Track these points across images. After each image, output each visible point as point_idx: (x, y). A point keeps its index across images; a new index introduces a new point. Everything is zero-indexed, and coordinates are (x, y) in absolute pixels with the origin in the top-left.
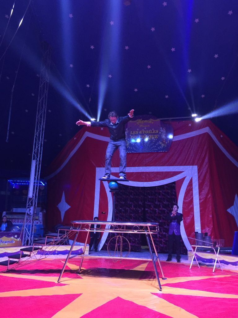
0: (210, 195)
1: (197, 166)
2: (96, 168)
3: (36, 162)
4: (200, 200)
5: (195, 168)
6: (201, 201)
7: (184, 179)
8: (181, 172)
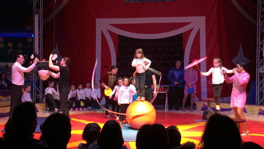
0: (217, 47)
1: (205, 17)
3: (39, 16)
4: (207, 51)
5: (203, 18)
6: (208, 53)
7: (191, 30)
8: (189, 23)
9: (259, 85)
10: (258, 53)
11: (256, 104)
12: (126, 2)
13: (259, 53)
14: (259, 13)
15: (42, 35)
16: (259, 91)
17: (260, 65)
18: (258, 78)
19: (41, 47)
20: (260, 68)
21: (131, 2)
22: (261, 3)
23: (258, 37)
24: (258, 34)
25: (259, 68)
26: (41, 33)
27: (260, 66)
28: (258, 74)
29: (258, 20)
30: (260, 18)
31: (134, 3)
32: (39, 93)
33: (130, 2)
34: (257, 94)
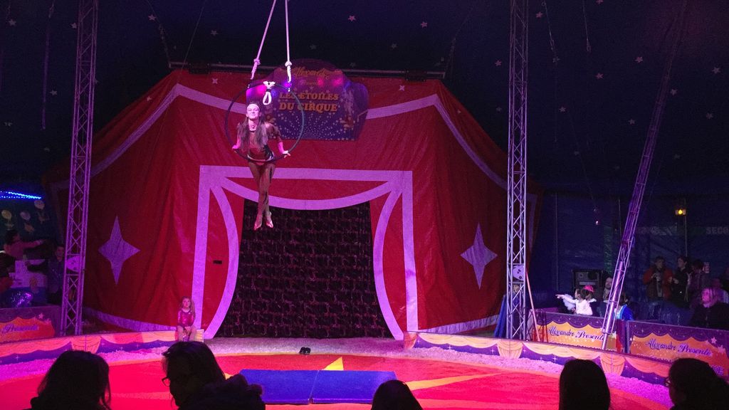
1: (411, 172)
2: (201, 167)
8: (382, 183)
9: (512, 300)
10: (510, 240)
11: (508, 337)
13: (512, 239)
14: (511, 166)
16: (512, 311)
17: (514, 262)
18: (509, 288)
20: (514, 268)
22: (515, 148)
23: (510, 210)
24: (510, 205)
25: (512, 268)
27: (514, 265)
28: (510, 281)
29: (510, 179)
30: (512, 175)
32: (75, 315)
34: (510, 319)
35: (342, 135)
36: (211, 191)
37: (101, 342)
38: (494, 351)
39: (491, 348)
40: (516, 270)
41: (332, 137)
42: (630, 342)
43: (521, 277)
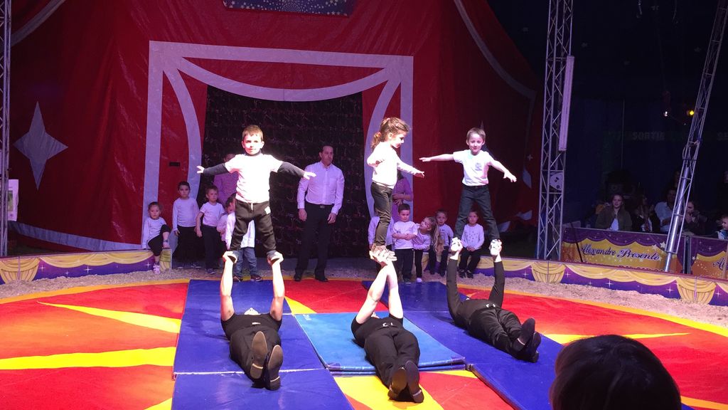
1: (412, 57)
2: (151, 43)
7: (382, 86)
8: (378, 70)
9: (547, 213)
10: (546, 140)
11: (538, 258)
12: (231, 7)
13: (551, 141)
15: (9, 73)
18: (543, 199)
19: (7, 104)
20: (551, 176)
21: (245, 6)
23: (549, 105)
25: (549, 175)
26: (5, 67)
27: (551, 172)
28: (544, 189)
29: (548, 68)
30: (554, 62)
31: (250, 10)
33: (242, 7)
34: (543, 236)
35: (332, 8)
36: (164, 75)
37: (40, 266)
38: (528, 275)
39: (523, 271)
40: (554, 177)
41: (320, 10)
42: (692, 262)
43: (558, 187)
